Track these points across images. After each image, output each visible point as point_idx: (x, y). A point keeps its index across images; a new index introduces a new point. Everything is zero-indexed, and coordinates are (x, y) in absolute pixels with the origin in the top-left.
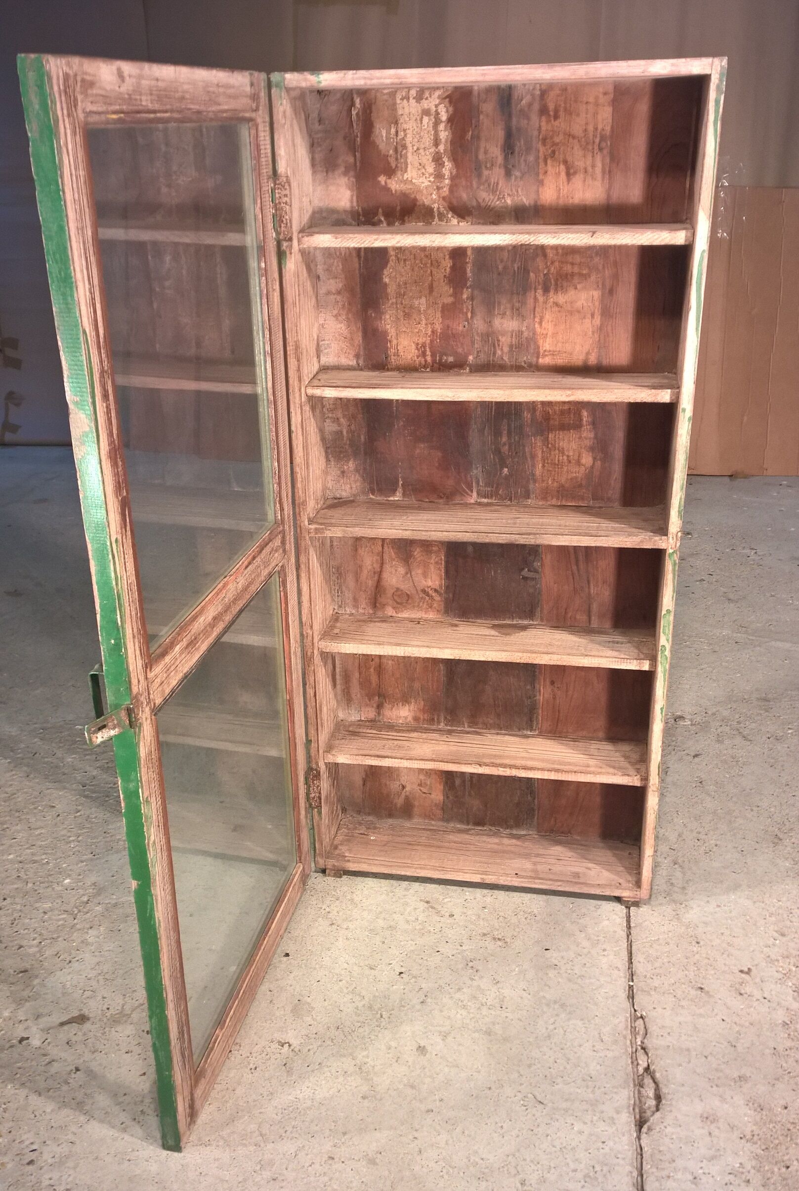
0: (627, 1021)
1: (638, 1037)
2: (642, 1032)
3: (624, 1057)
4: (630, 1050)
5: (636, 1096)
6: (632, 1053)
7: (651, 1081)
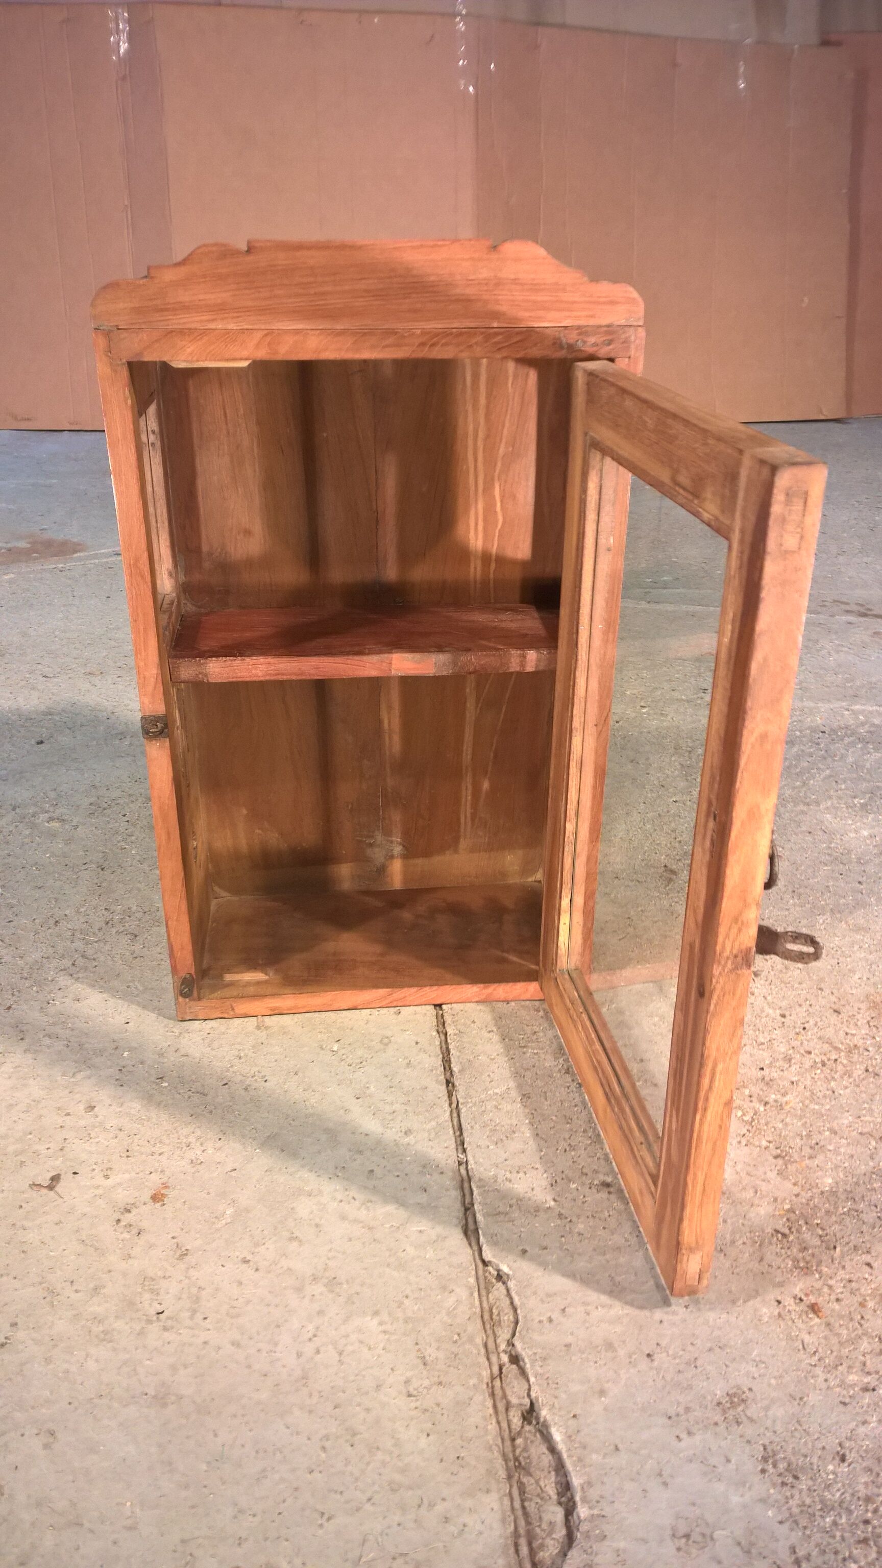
0: (472, 1294)
1: (499, 1332)
2: (508, 1317)
3: (478, 1398)
4: (486, 1374)
5: (517, 1504)
6: (493, 1379)
7: (544, 1449)
